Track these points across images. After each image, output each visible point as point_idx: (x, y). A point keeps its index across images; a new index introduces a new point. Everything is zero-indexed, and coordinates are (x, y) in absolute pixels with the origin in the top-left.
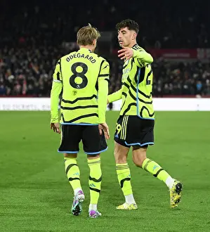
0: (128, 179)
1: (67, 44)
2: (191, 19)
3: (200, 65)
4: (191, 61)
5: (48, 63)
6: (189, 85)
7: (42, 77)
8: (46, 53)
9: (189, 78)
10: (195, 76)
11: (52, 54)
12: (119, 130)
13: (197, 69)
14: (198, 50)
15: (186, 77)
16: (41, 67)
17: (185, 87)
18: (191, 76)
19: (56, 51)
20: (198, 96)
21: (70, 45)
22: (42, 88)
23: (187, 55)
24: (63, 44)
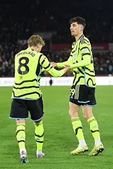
0: (81, 128)
1: (21, 42)
2: (104, 24)
3: (111, 54)
4: (105, 52)
5: (8, 54)
6: (104, 68)
7: (4, 63)
8: (6, 47)
9: (103, 63)
10: (108, 61)
11: (11, 48)
12: (73, 93)
13: (109, 57)
14: (110, 44)
15: (102, 62)
16: (4, 57)
17: (101, 69)
18: (105, 62)
19: (13, 46)
20: (110, 75)
21: (23, 42)
22: (4, 71)
23: (102, 48)
24: (18, 41)
